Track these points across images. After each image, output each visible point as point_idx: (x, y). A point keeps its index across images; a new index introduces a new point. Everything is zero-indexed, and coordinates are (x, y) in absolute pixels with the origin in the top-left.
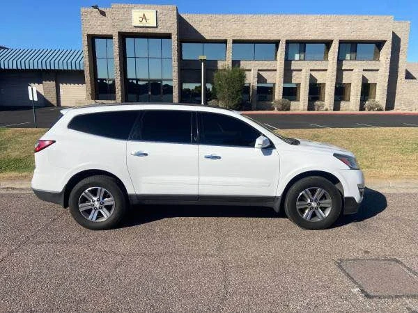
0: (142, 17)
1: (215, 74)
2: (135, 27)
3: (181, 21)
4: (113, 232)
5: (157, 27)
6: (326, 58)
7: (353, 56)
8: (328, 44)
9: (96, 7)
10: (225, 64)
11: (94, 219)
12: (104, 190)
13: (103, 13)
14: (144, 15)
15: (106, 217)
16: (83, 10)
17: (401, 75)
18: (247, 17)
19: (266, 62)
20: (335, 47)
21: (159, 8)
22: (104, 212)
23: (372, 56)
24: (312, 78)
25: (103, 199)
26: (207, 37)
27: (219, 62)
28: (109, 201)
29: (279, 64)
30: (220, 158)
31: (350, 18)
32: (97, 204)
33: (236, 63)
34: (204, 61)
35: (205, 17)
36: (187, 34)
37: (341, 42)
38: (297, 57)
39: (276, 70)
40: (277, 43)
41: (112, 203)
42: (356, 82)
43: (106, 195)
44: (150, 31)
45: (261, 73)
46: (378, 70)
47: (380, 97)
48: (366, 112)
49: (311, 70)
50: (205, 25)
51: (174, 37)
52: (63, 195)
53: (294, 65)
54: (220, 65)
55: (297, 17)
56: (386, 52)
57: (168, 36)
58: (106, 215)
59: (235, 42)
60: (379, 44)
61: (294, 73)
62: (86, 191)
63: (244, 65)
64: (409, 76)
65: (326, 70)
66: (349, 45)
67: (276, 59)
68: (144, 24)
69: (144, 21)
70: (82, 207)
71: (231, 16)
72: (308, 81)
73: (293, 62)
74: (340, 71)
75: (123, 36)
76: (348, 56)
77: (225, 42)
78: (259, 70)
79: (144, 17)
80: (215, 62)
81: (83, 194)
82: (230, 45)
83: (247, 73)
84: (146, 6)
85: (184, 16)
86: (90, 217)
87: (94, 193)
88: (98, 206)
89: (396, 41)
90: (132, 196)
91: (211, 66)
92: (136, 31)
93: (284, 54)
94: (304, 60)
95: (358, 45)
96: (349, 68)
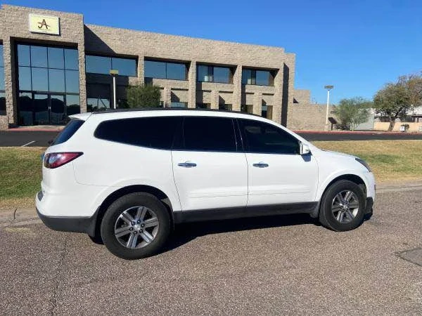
0: (41, 23)
1: (128, 91)
2: (32, 32)
3: (88, 33)
5: (60, 35)
6: (231, 82)
7: (254, 81)
8: (232, 69)
10: (137, 80)
11: (134, 245)
12: (146, 209)
14: (44, 20)
15: (148, 241)
17: (290, 100)
18: (159, 36)
19: (178, 81)
20: (239, 72)
21: (64, 15)
22: (146, 236)
23: (267, 82)
24: (221, 99)
25: (144, 220)
26: (117, 51)
27: (130, 78)
28: (151, 222)
29: (191, 83)
30: (267, 165)
31: (250, 47)
32: (137, 228)
33: (148, 80)
35: (114, 31)
36: (95, 47)
37: (244, 68)
38: (206, 78)
39: (187, 90)
40: (187, 64)
41: (155, 224)
42: (257, 104)
44: (52, 38)
45: (173, 91)
46: (273, 95)
49: (220, 92)
50: (114, 39)
51: (81, 48)
53: (205, 86)
54: (132, 81)
55: (207, 42)
56: (279, 78)
57: (74, 46)
58: (149, 238)
59: (147, 59)
60: (273, 72)
61: (204, 94)
63: (156, 82)
64: (295, 102)
65: (232, 93)
66: (250, 71)
67: (186, 79)
68: (44, 30)
69: (44, 26)
70: (118, 233)
71: (141, 33)
72: (218, 101)
73: (203, 83)
74: (244, 94)
76: (249, 81)
77: (136, 58)
78: (172, 89)
79: (44, 23)
80: (127, 78)
81: (121, 216)
82: (141, 62)
83: (161, 91)
84: (46, 11)
85: (90, 27)
86: (128, 244)
89: (286, 69)
90: (176, 213)
91: (123, 82)
92: (34, 37)
93: (195, 75)
94: (213, 82)
95: (257, 72)
96: (250, 92)
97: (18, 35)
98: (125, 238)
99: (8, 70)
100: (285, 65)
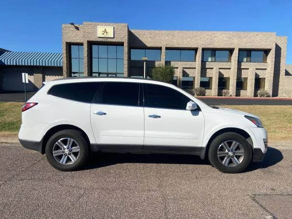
0: (104, 31)
1: (153, 70)
2: (99, 37)
3: (130, 34)
4: (78, 173)
5: (114, 38)
6: (229, 60)
7: (249, 59)
8: (231, 51)
9: (73, 24)
10: (160, 63)
11: (64, 162)
12: (72, 140)
13: (77, 28)
14: (105, 29)
15: (73, 161)
16: (63, 26)
17: (282, 73)
18: (176, 32)
19: (188, 63)
20: (236, 53)
21: (116, 26)
22: (72, 157)
23: (262, 59)
24: (220, 74)
25: (71, 147)
26: (148, 45)
27: (156, 62)
28: (76, 149)
29: (198, 64)
30: (160, 117)
31: (246, 33)
32: (67, 151)
33: (168, 63)
34: (146, 61)
35: (147, 32)
36: (134, 43)
37: (240, 50)
38: (210, 59)
39: (195, 68)
40: (196, 50)
41: (78, 150)
42: (251, 77)
43: (74, 145)
44: (109, 40)
45: (185, 70)
46: (266, 69)
47: (268, 87)
48: (259, 97)
49: (220, 68)
50: (147, 37)
51: (126, 45)
52: (41, 144)
53: (208, 65)
54: (157, 64)
55: (210, 33)
56: (271, 57)
57: (122, 44)
58: (73, 159)
59: (167, 49)
60: (267, 52)
61: (208, 70)
62: (59, 141)
63: (173, 64)
64: (287, 74)
65: (230, 69)
66: (246, 52)
67: (195, 61)
68: (105, 35)
69: (105, 34)
70: (56, 153)
71: (164, 32)
72: (218, 75)
73: (207, 63)
74: (239, 70)
75: (91, 44)
76: (245, 59)
77: (160, 48)
78: (183, 68)
79: (105, 31)
80: (154, 62)
81: (57, 143)
82: (164, 50)
83: (176, 69)
84: (107, 24)
85: (133, 31)
86: (61, 161)
87: (65, 142)
88: (67, 153)
89: (278, 49)
90: (93, 145)
91: (151, 64)
92: (100, 40)
93: (201, 57)
94: (215, 61)
95: (252, 52)
96: (245, 67)
97: (91, 40)
98: (60, 157)
99: (86, 60)
100: (277, 46)
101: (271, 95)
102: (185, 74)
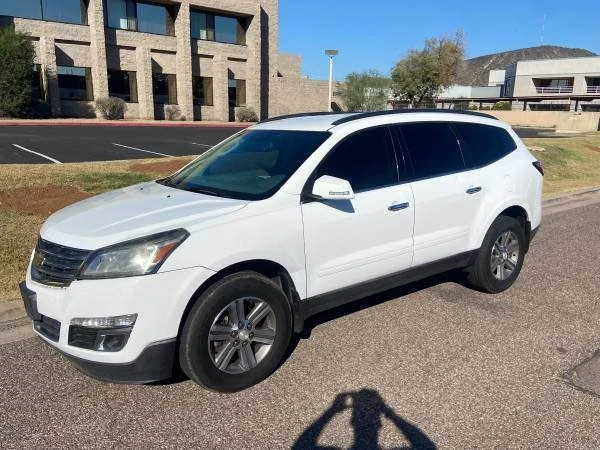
6: (170, 32)
7: (211, 33)
8: (172, 8)
17: (272, 72)
19: (68, 26)
20: (184, 16)
23: (234, 37)
24: (154, 65)
33: (7, 21)
38: (123, 23)
39: (89, 44)
42: (219, 75)
45: (60, 45)
46: (245, 60)
49: (153, 51)
53: (121, 39)
56: (254, 34)
60: (244, 21)
61: (123, 52)
63: (22, 26)
65: (174, 53)
66: (203, 16)
67: (84, 21)
72: (150, 68)
73: (118, 32)
74: (196, 57)
76: (203, 34)
78: (57, 41)
83: (34, 43)
89: (264, 17)
93: (101, 15)
94: (137, 30)
95: (216, 18)
96: (207, 53)
100: (262, 11)
101: (259, 117)
102: (62, 59)
